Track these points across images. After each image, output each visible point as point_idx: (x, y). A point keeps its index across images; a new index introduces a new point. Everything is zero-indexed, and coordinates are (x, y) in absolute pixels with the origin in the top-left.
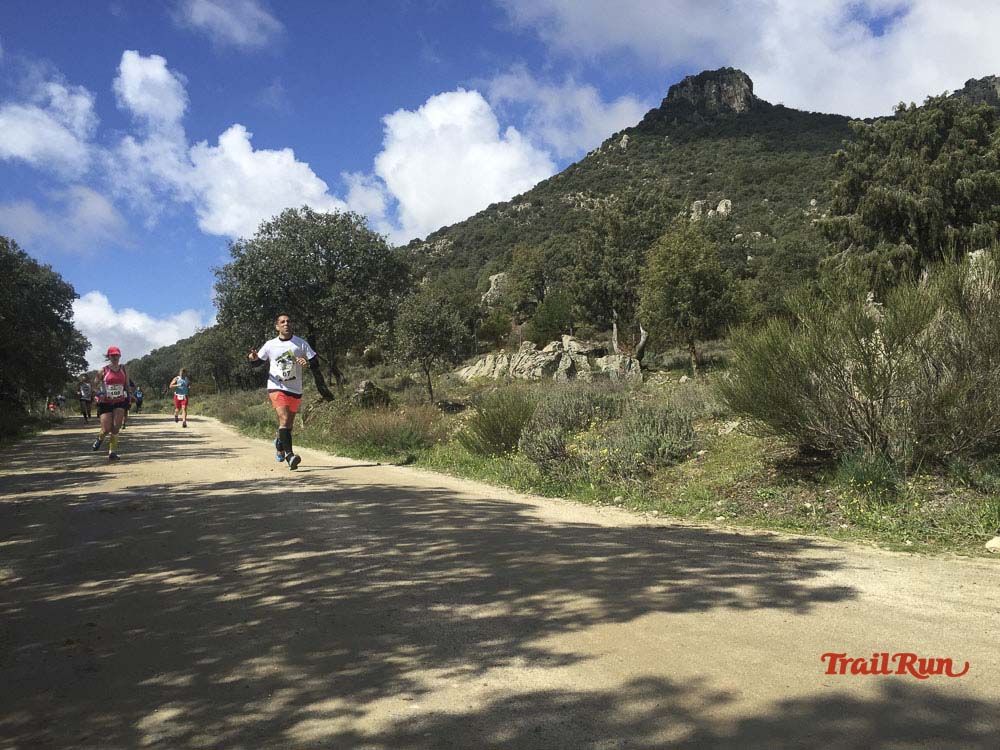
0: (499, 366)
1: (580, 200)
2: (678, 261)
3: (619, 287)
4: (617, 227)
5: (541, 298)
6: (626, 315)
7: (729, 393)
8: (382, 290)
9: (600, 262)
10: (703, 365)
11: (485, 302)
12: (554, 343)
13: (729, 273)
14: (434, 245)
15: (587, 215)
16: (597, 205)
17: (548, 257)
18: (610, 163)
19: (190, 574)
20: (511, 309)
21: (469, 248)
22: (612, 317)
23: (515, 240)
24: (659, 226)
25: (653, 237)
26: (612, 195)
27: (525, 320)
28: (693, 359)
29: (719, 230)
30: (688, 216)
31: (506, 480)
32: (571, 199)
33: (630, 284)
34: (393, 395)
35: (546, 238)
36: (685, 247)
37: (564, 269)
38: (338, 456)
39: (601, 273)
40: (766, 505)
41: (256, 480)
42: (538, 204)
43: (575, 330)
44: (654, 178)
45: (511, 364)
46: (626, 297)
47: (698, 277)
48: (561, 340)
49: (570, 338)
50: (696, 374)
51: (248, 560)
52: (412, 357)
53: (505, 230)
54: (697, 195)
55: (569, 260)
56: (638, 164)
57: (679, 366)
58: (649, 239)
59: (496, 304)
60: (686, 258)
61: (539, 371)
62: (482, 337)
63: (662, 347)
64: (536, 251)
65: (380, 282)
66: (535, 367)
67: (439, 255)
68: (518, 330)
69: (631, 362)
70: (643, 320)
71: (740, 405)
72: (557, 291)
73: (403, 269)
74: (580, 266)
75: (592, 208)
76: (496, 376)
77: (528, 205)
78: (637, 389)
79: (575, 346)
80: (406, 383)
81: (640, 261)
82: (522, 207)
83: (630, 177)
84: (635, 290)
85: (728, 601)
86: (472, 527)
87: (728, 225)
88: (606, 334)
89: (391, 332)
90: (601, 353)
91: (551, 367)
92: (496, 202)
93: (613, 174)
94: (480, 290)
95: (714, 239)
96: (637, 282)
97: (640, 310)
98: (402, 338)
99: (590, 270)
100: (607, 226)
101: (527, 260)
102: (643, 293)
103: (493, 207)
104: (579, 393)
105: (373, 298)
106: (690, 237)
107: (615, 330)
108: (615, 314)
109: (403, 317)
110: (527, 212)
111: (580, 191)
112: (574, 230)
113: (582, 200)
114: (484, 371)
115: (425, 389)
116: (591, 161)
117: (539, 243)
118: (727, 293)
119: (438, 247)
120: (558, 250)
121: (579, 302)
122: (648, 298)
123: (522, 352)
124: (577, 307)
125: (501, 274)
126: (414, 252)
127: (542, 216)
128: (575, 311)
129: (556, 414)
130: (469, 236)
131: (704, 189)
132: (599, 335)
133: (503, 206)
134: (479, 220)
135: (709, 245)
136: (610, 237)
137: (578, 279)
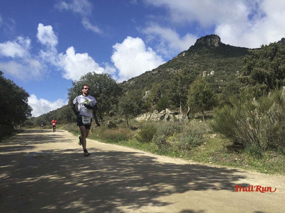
0: (148, 117)
1: (171, 71)
2: (199, 88)
3: (182, 95)
4: (182, 78)
5: (160, 98)
6: (184, 103)
7: (213, 126)
8: (115, 95)
9: (176, 88)
10: (206, 117)
11: (144, 99)
12: (163, 111)
13: (213, 92)
14: (130, 83)
15: (173, 75)
16: (176, 72)
17: (162, 86)
18: (180, 60)
19: (57, 176)
20: (151, 101)
21: (140, 84)
22: (180, 103)
23: (153, 81)
24: (193, 78)
25: (192, 81)
26: (180, 69)
27: (155, 104)
28: (203, 116)
29: (211, 80)
30: (202, 75)
31: (149, 150)
32: (169, 70)
33: (185, 94)
34: (117, 125)
35: (162, 81)
36: (201, 84)
37: (166, 90)
38: (101, 142)
39: (177, 91)
40: (224, 159)
41: (77, 149)
42: (159, 71)
43: (169, 107)
44: (193, 64)
45: (151, 117)
46: (184, 98)
47: (205, 93)
48: (165, 110)
49: (168, 109)
50: (204, 120)
51: (74, 172)
52: (123, 114)
53: (150, 79)
54: (204, 69)
55: (168, 87)
56: (188, 60)
57: (199, 118)
58: (191, 82)
59: (147, 99)
60: (201, 87)
61: (159, 119)
62: (143, 108)
63: (194, 112)
64: (159, 85)
65: (114, 93)
66: (158, 117)
67: (131, 85)
68: (153, 107)
69: (185, 116)
70: (189, 105)
71: (216, 130)
72: (165, 96)
73: (121, 90)
74: (171, 89)
75: (175, 72)
76: (147, 120)
77: (157, 72)
78: (187, 124)
79: (169, 112)
80: (121, 122)
81: (188, 88)
82: (155, 72)
83: (186, 64)
84: (187, 96)
85: (212, 187)
86: (138, 164)
87: (214, 78)
88: (179, 108)
89: (117, 107)
90: (177, 114)
91: (162, 118)
92: (148, 71)
93: (181, 63)
94: (143, 95)
95: (209, 82)
96: (187, 94)
97: (188, 102)
98: (120, 109)
99: (173, 90)
100: (179, 78)
101: (156, 87)
102: (189, 97)
103: (147, 72)
104: (170, 125)
105: (112, 97)
106: (202, 81)
107: (181, 107)
108: (181, 103)
109: (120, 103)
110: (156, 74)
111: (171, 68)
112: (169, 79)
113: (172, 71)
114: (143, 118)
115: (126, 123)
116: (174, 59)
117: (159, 82)
118: (213, 97)
119: (131, 83)
120: (165, 85)
121: (171, 99)
122: (190, 98)
123: (154, 113)
124: (170, 101)
125: (149, 91)
126: (124, 84)
127: (161, 75)
128: (170, 102)
129: (163, 131)
130: (140, 80)
131: (206, 68)
132: (176, 109)
133: (149, 72)
134: (142, 76)
135: (208, 84)
136: (180, 81)
137: (170, 93)
